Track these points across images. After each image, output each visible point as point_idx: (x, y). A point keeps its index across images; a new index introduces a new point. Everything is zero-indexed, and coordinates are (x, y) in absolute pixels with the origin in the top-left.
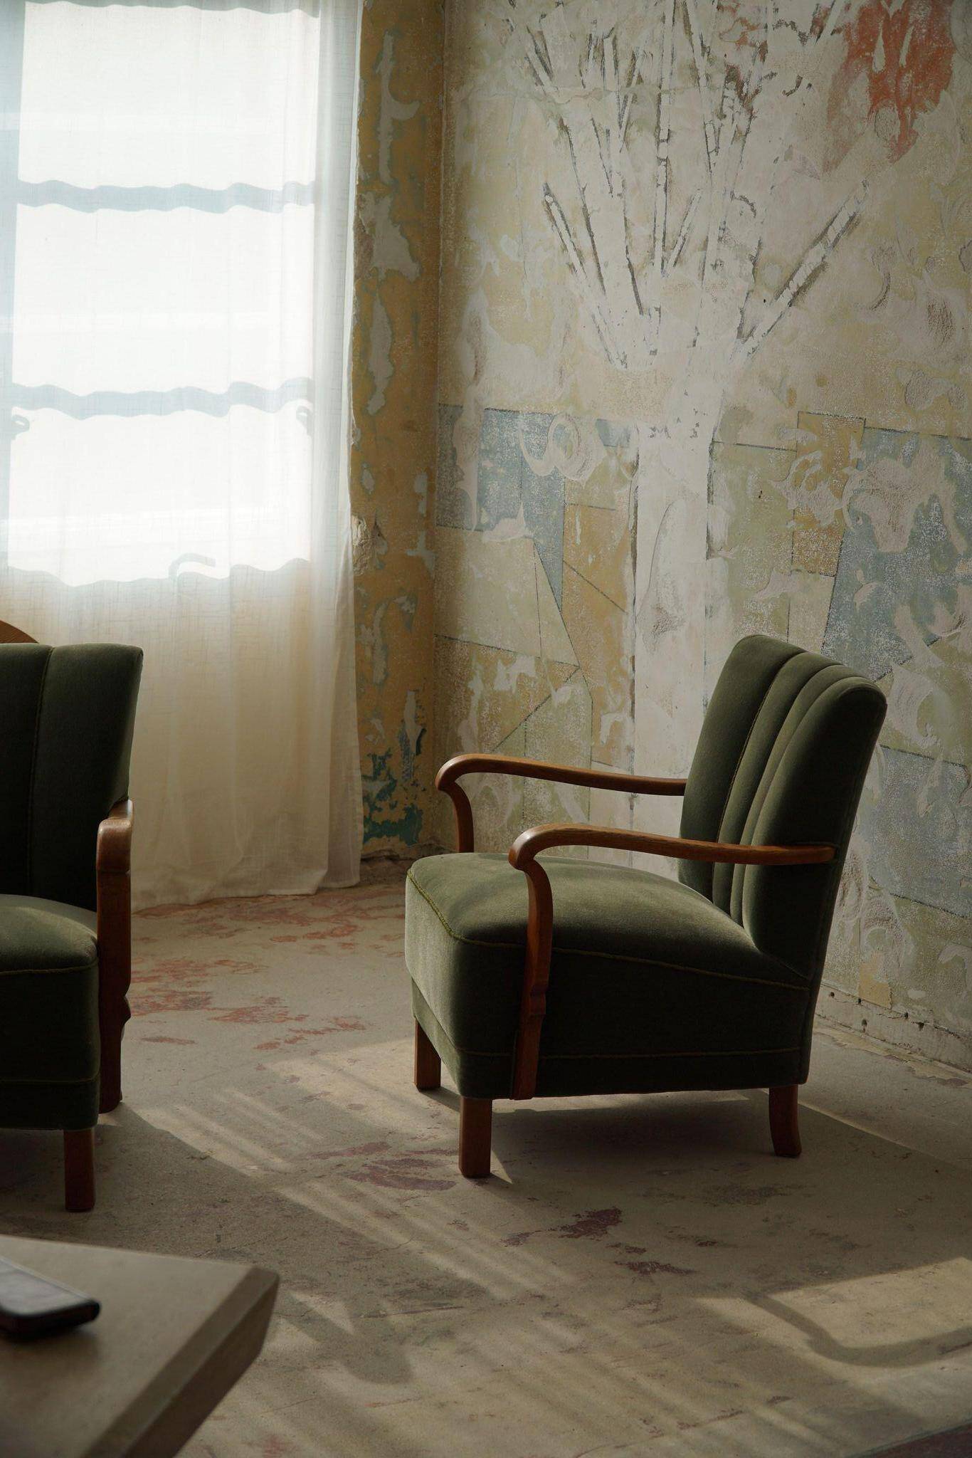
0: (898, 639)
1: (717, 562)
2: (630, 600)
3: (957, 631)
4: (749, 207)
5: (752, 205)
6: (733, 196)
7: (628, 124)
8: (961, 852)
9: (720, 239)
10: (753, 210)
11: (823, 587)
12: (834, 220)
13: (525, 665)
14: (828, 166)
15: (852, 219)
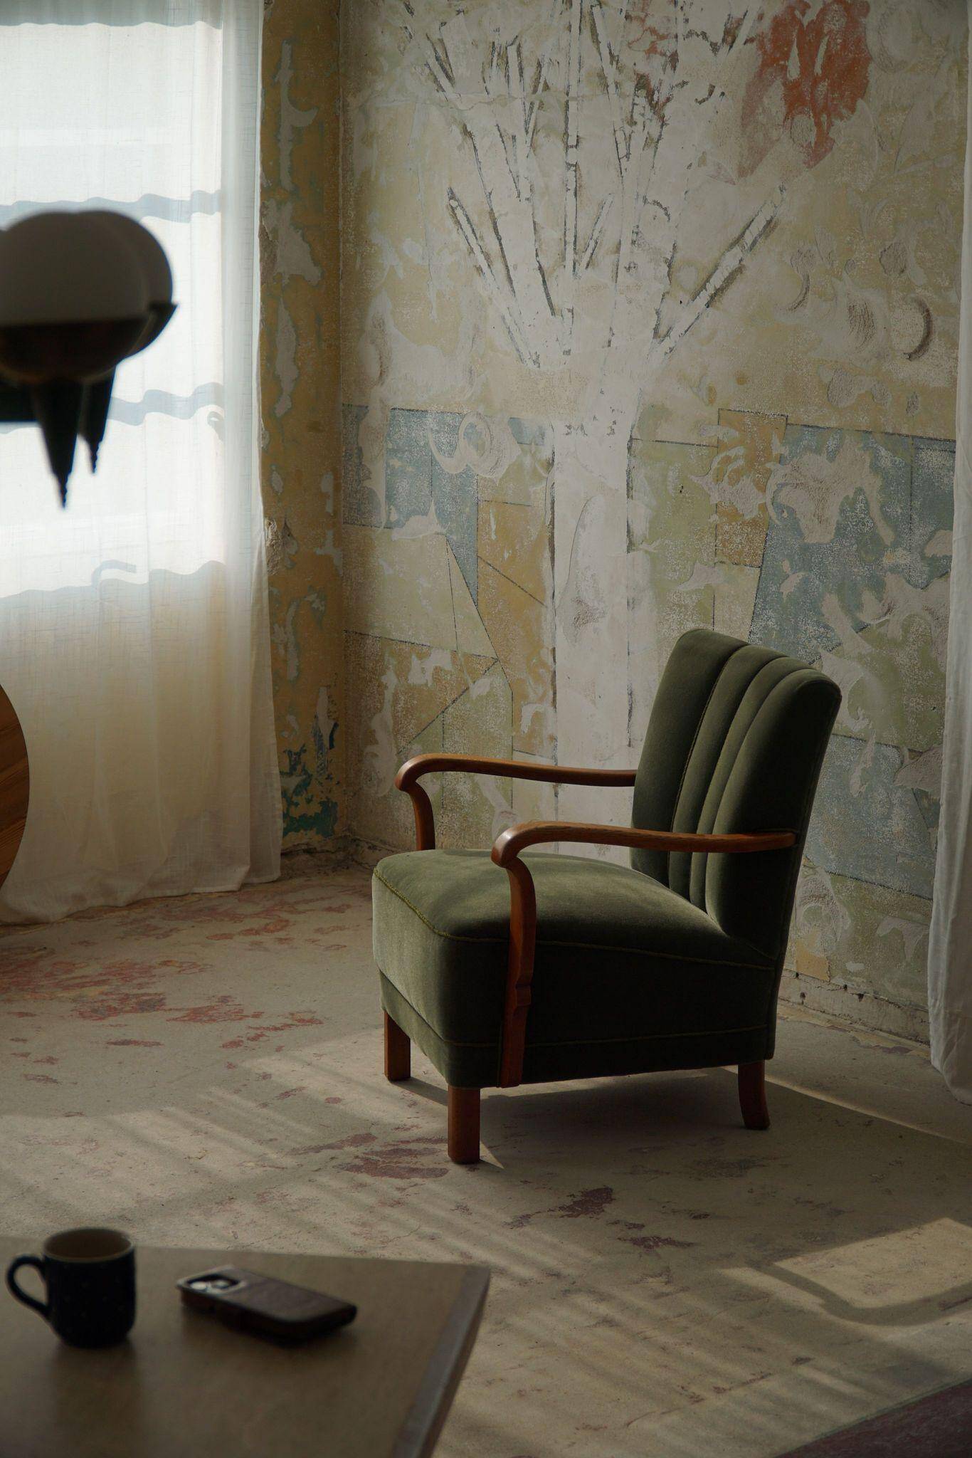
0: (826, 627)
1: (639, 556)
2: (549, 593)
3: (887, 618)
4: (663, 212)
5: (665, 209)
6: (645, 201)
7: (534, 130)
8: (896, 829)
9: (633, 242)
10: (666, 214)
11: (748, 578)
12: (750, 224)
13: (441, 659)
14: (742, 172)
15: (769, 222)
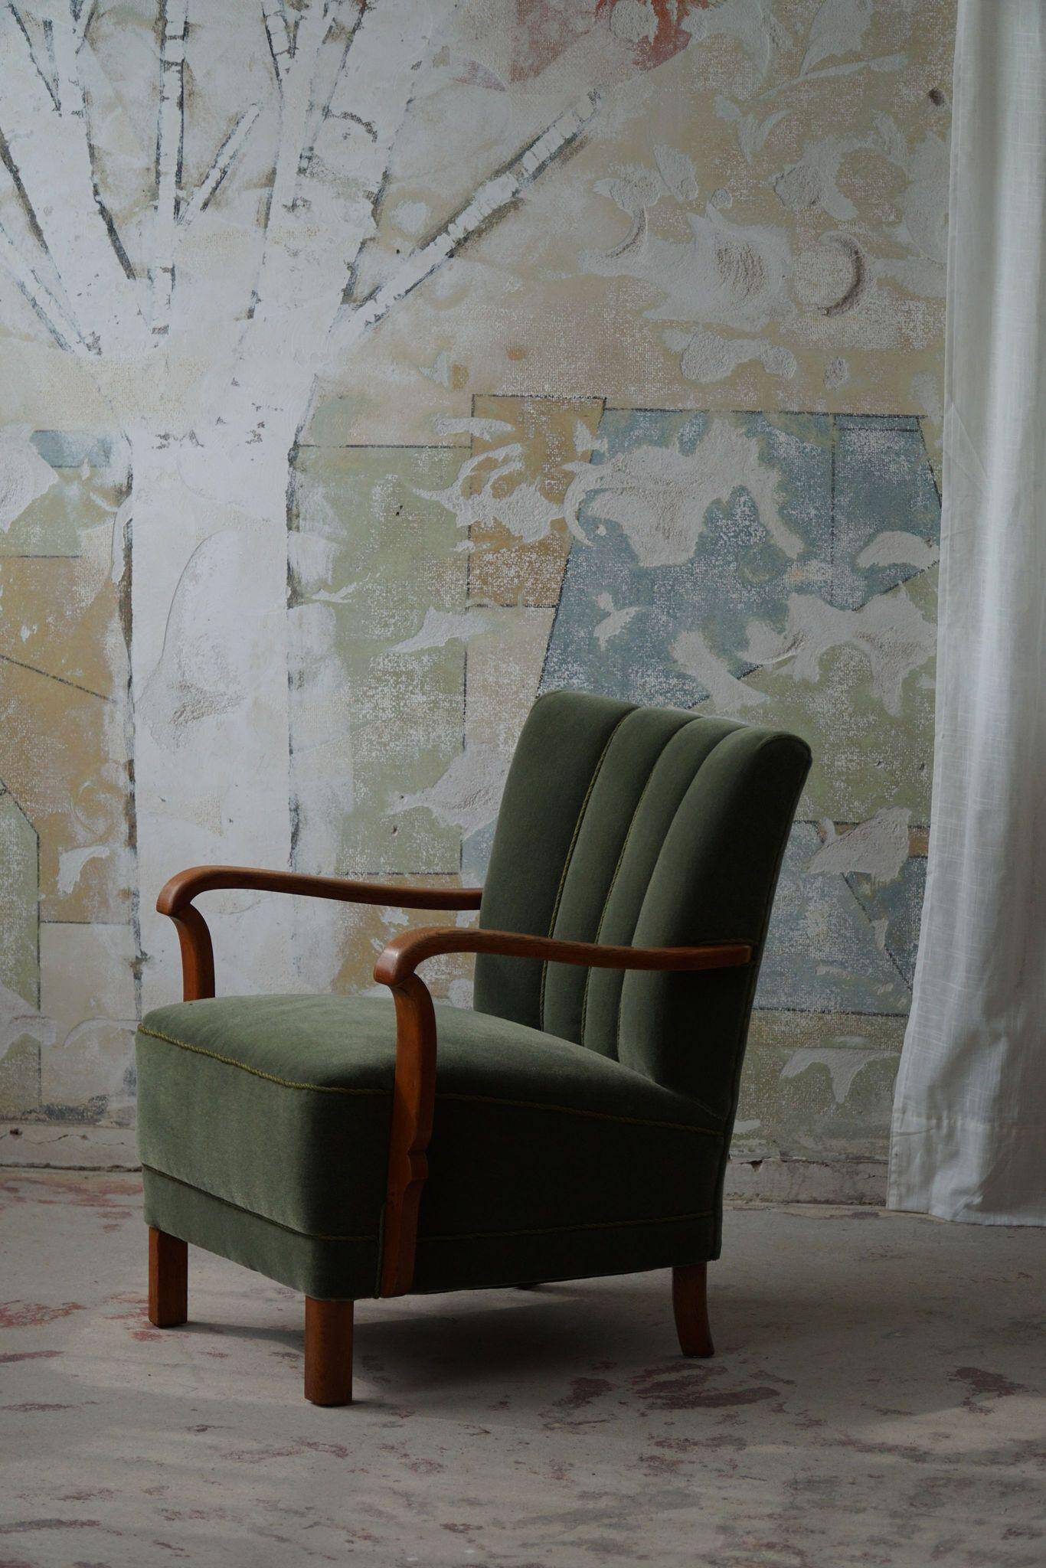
0: (681, 676)
1: (311, 612)
2: (120, 681)
3: (790, 654)
4: (363, 128)
5: (368, 125)
6: (327, 112)
7: (92, 14)
8: (812, 931)
9: (302, 171)
10: (370, 131)
11: (533, 623)
12: (534, 142)
14: (518, 74)
15: (569, 142)
